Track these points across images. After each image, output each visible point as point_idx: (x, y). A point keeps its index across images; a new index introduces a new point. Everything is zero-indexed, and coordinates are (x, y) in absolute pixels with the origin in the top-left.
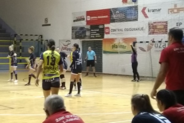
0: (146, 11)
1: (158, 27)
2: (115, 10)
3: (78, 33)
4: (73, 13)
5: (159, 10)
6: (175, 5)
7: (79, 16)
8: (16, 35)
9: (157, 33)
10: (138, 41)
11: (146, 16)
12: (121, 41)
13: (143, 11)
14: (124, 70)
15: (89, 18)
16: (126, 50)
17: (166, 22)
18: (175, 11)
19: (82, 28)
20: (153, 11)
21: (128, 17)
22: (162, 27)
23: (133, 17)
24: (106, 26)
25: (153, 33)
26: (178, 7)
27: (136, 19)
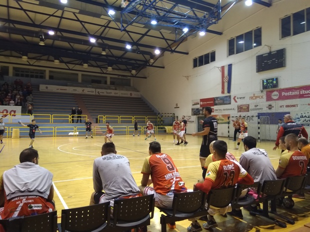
0: (236, 98)
1: (243, 108)
2: (217, 98)
3: (195, 112)
4: (192, 101)
5: (244, 98)
6: (254, 95)
7: (196, 102)
8: (159, 114)
9: (242, 111)
10: (231, 116)
11: (236, 102)
12: (221, 117)
13: (234, 99)
14: (223, 134)
15: (202, 103)
16: (224, 122)
17: (248, 105)
18: (254, 98)
19: (197, 109)
20: (240, 98)
21: (225, 102)
22: (246, 108)
23: (228, 102)
24: (212, 107)
25: (240, 111)
26: (256, 95)
27: (230, 104)
